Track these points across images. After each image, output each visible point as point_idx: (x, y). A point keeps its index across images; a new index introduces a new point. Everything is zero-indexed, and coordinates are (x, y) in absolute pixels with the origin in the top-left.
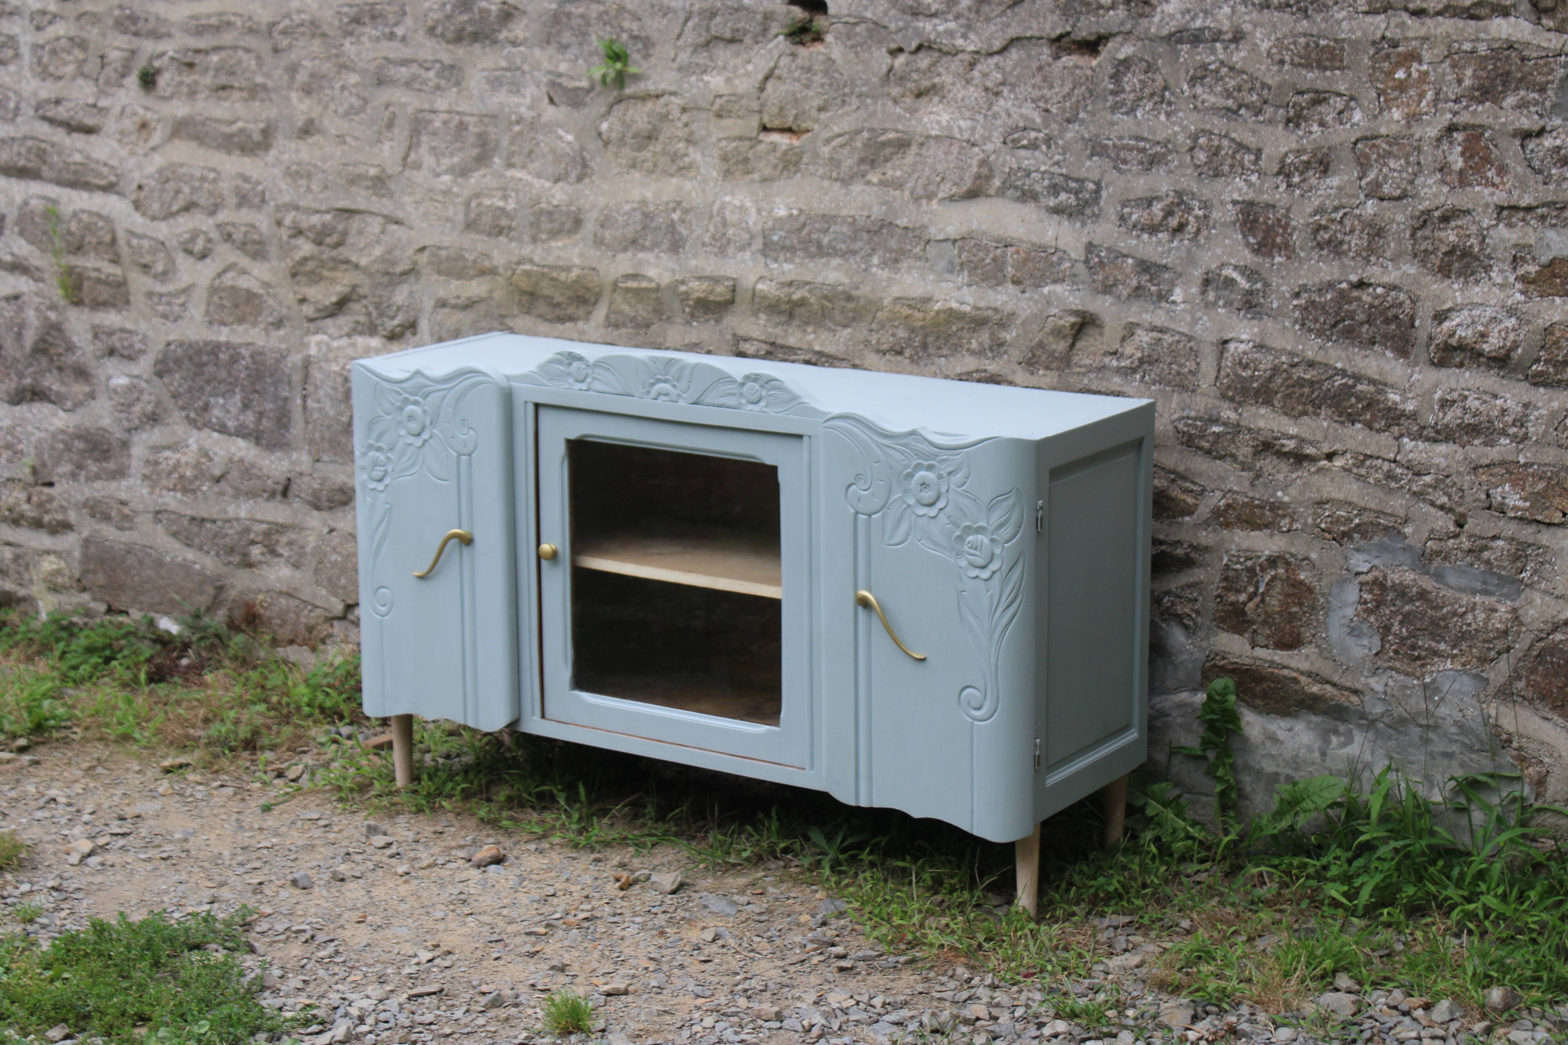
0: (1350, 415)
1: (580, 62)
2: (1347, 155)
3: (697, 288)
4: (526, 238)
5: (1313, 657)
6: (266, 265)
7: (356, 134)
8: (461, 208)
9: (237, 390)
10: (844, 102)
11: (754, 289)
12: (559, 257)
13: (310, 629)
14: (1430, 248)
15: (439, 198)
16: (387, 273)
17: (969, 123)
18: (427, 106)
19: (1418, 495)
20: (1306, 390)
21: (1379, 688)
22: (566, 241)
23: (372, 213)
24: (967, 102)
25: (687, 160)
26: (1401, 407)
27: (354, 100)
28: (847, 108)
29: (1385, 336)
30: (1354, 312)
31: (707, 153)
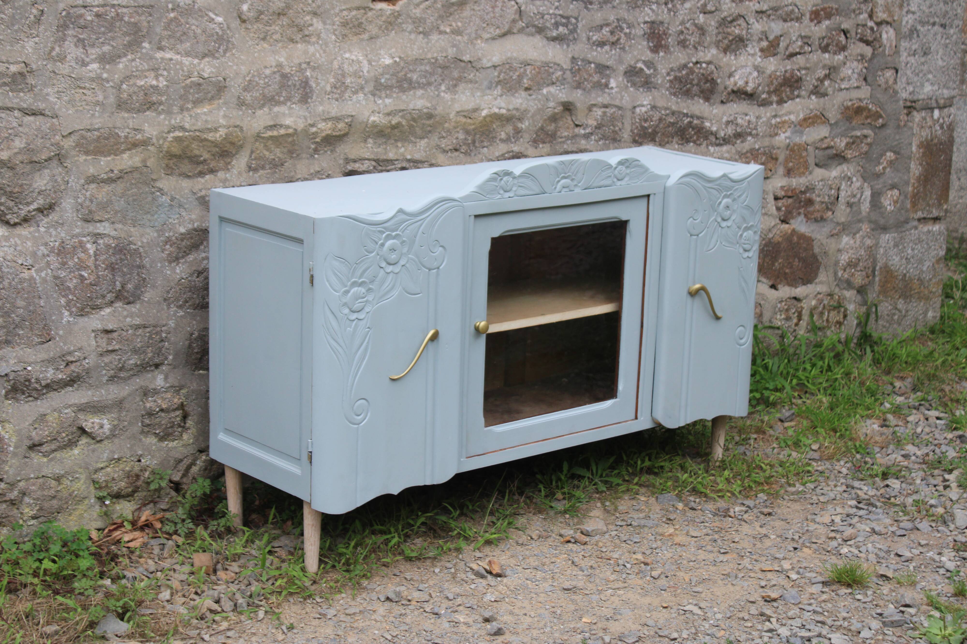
3: (324, 128)
4: (176, 109)
8: (112, 91)
11: (367, 121)
14: (721, 38)
15: (88, 85)
16: (30, 162)
22: (211, 106)
25: (311, 29)
26: (710, 129)
29: (702, 91)
30: (693, 80)
31: (328, 22)
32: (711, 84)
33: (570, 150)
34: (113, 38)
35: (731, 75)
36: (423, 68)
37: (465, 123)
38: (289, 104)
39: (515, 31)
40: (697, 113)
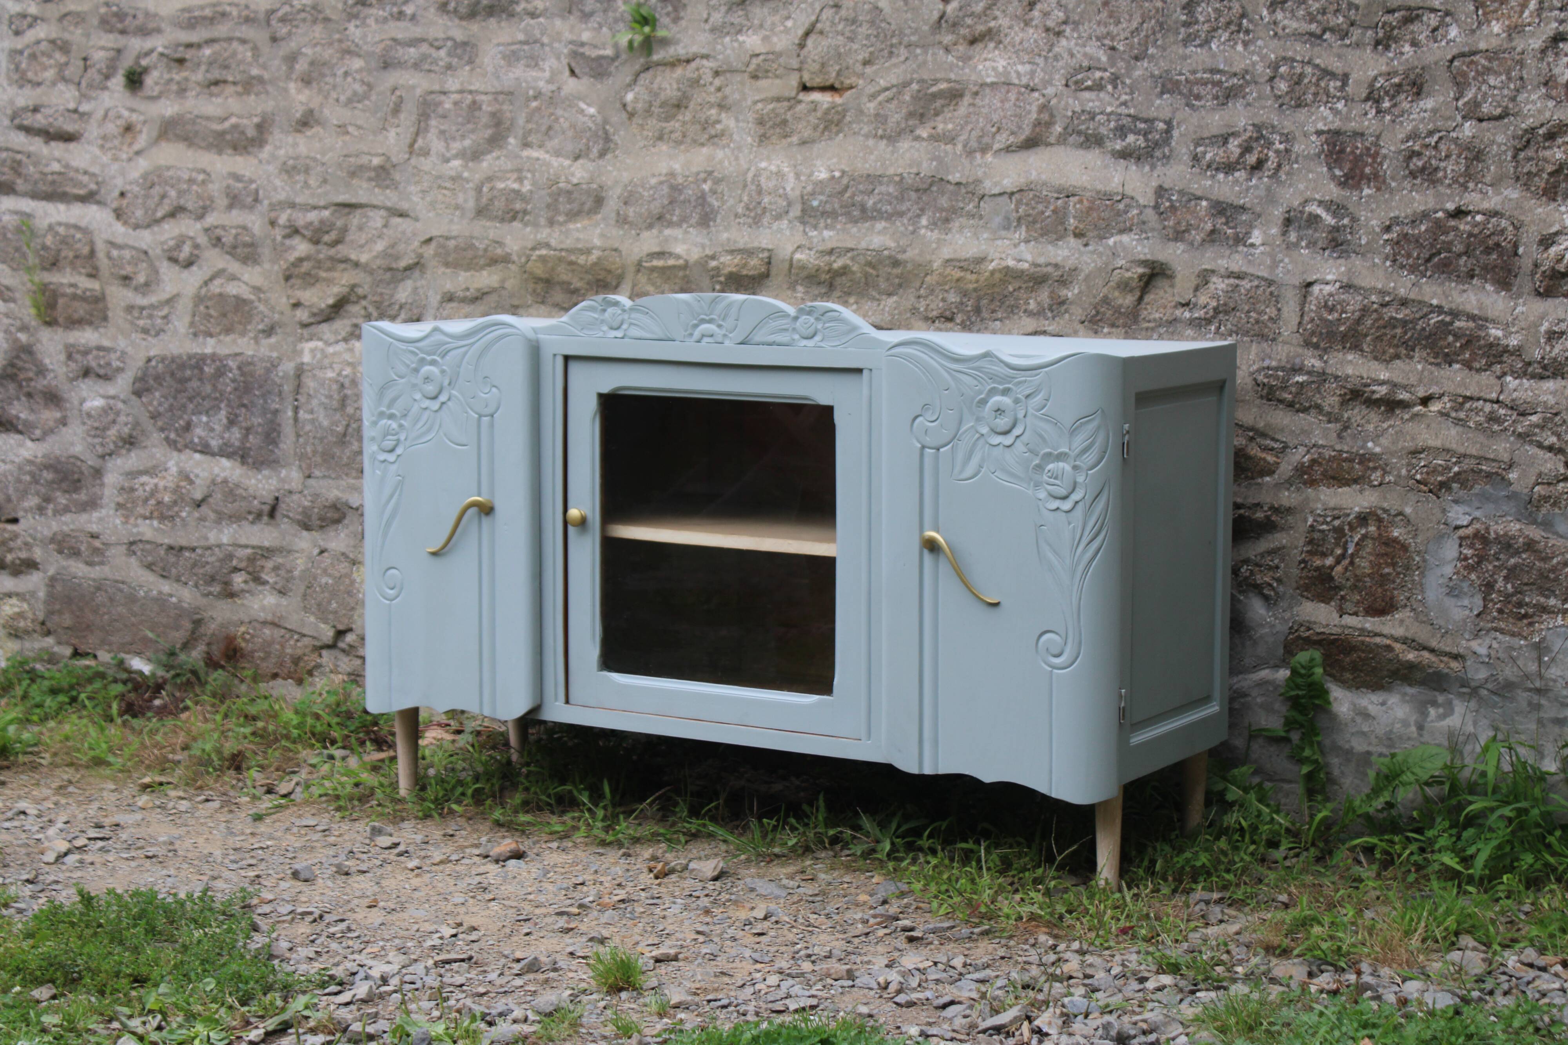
0: (1447, 355)
1: (605, 30)
2: (1442, 74)
3: (729, 263)
4: (543, 221)
5: (1407, 622)
6: (258, 269)
7: (359, 122)
8: (472, 194)
9: (223, 405)
10: (891, 53)
11: (791, 260)
12: (578, 240)
13: (296, 660)
14: (1534, 170)
15: (448, 184)
16: (390, 269)
17: (1028, 67)
18: (436, 87)
19: (1523, 437)
20: (1399, 331)
21: (1483, 651)
22: (586, 222)
23: (375, 207)
24: (1026, 45)
25: (719, 127)
26: (1504, 342)
27: (357, 87)
28: (894, 60)
29: (1485, 268)
34: (473, 131)
37: (960, 279)
38: (685, 226)
39: (1048, 139)
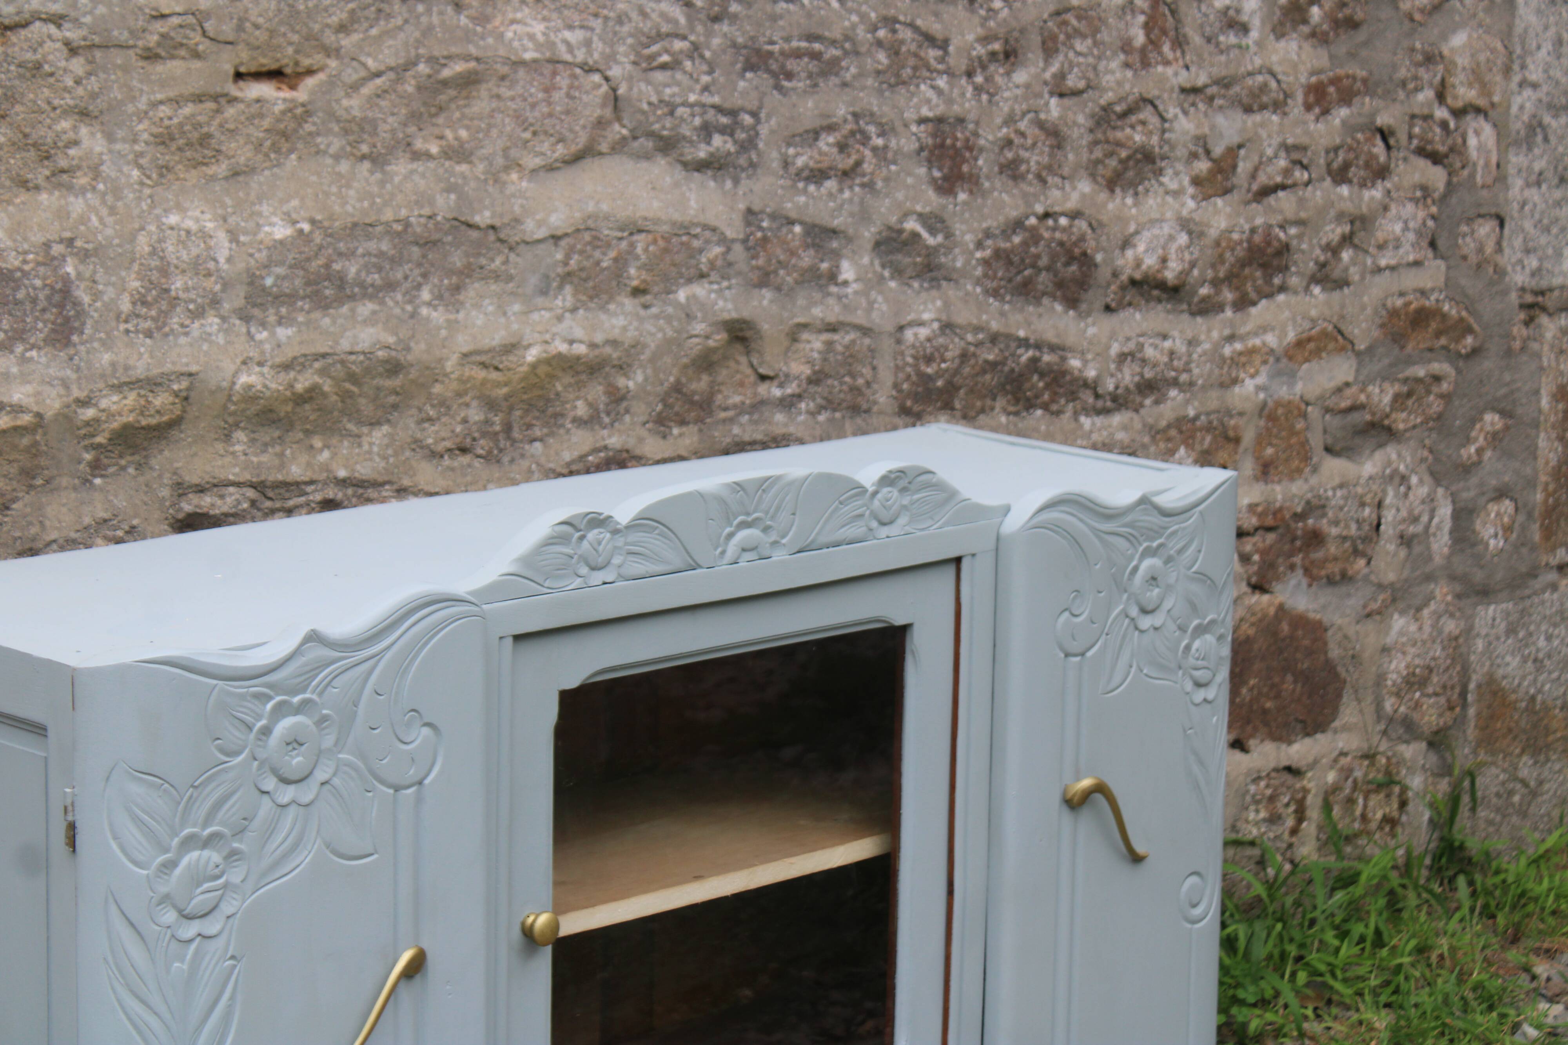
0: (1028, 399)
11: (231, 386)
17: (581, 34)
20: (988, 376)
26: (1083, 374)
29: (1060, 283)
30: (1038, 257)
31: (120, 134)
32: (1081, 265)
33: (747, 438)
35: (1126, 243)
36: (372, 246)
37: (484, 382)
38: (19, 349)
39: (604, 147)
40: (1050, 336)
